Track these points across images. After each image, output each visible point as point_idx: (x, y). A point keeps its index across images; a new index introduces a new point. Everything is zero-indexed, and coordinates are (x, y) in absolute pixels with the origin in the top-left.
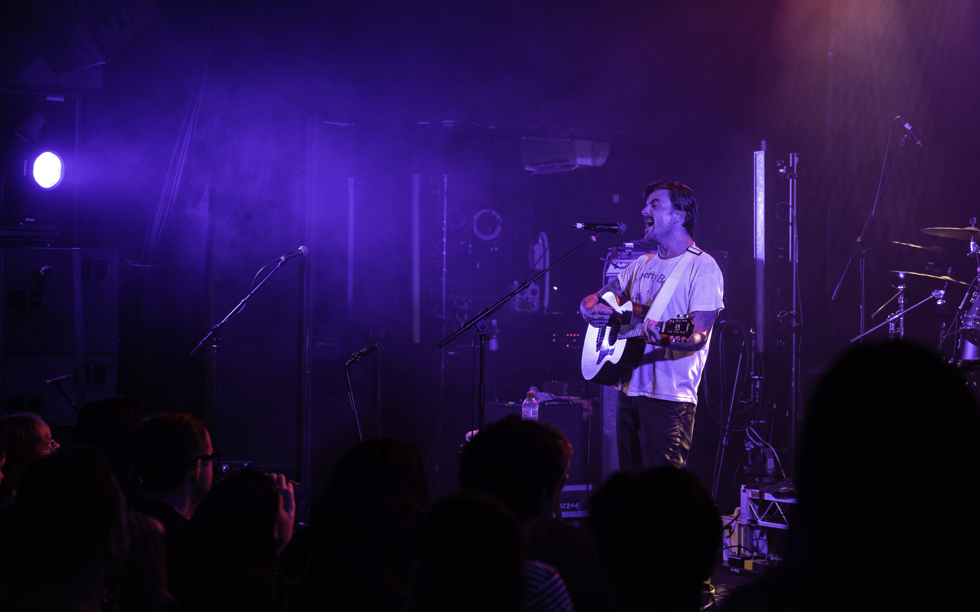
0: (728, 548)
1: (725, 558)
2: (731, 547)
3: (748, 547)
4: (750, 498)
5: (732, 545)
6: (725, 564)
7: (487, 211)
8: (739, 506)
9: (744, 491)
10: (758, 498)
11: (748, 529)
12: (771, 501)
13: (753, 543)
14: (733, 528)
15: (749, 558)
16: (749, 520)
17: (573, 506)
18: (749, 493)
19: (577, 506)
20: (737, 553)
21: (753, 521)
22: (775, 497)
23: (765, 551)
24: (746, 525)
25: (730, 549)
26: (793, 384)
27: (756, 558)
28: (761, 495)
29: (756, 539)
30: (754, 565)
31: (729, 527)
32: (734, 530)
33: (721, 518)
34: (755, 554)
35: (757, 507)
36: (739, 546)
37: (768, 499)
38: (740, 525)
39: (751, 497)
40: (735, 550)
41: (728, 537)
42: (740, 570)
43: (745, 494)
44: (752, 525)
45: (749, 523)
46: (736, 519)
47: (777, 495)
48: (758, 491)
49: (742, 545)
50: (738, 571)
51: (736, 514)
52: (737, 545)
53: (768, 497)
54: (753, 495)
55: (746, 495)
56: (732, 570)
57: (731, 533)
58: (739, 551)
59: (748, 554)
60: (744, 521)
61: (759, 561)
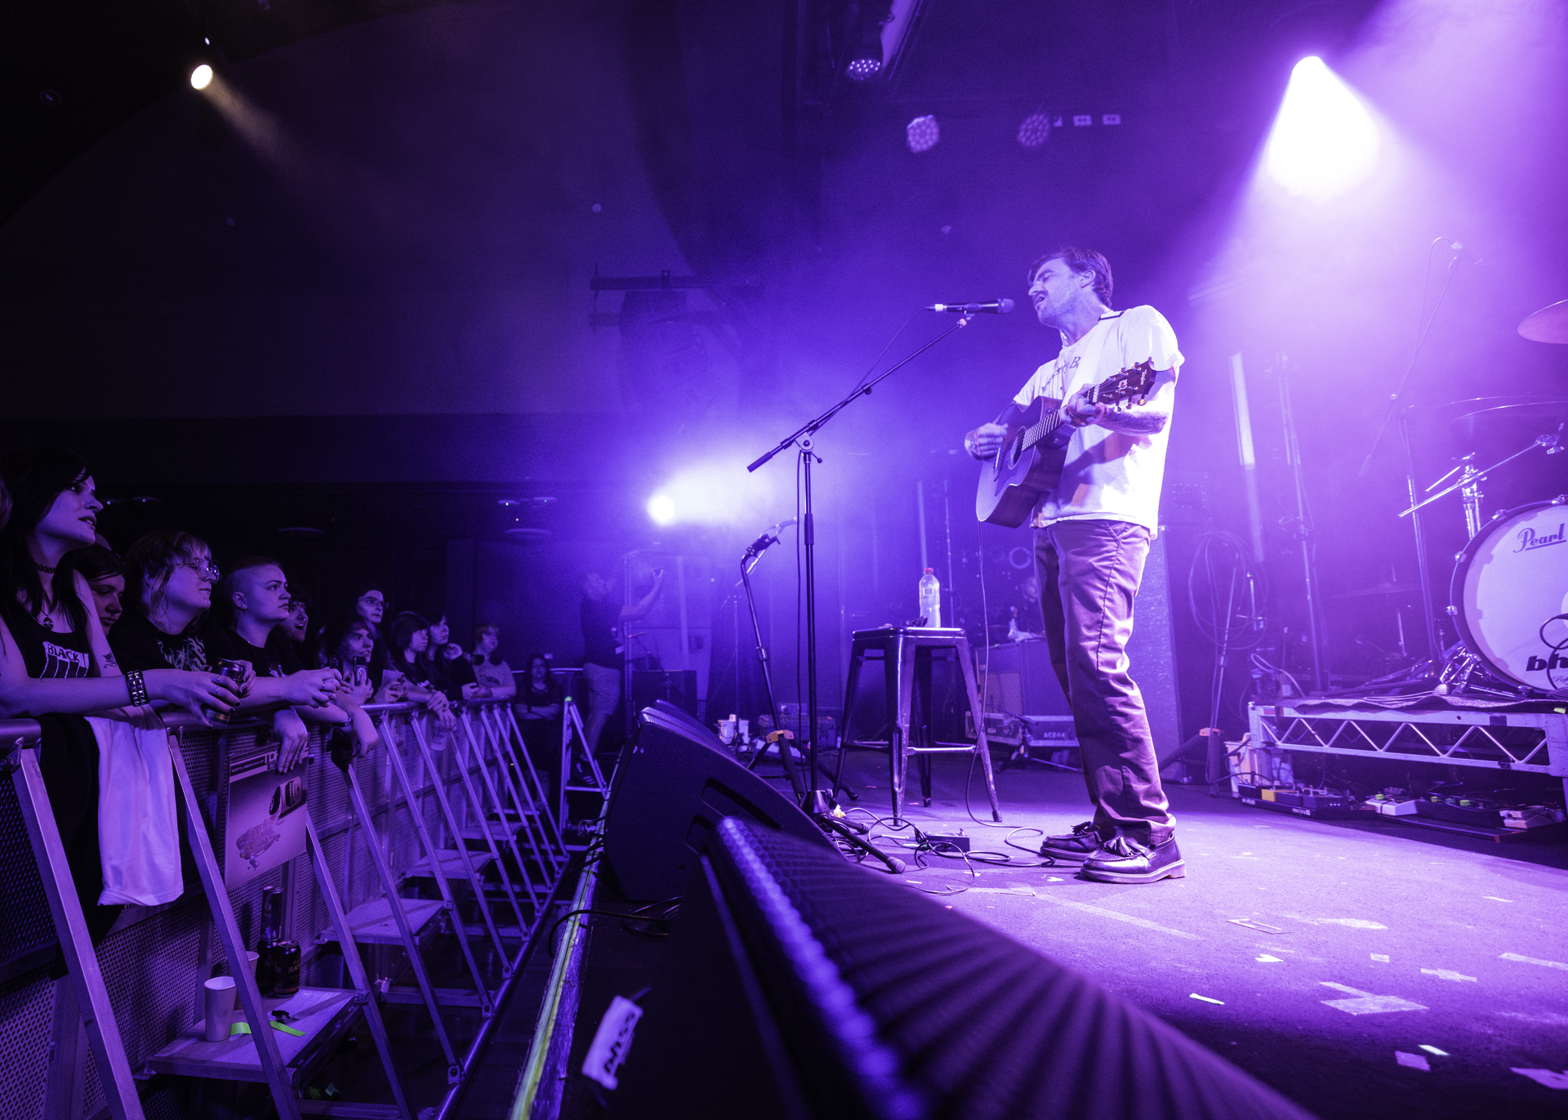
0: (1236, 775)
1: (1235, 789)
2: (1241, 774)
3: (1265, 774)
4: (1262, 717)
5: (1243, 772)
6: (1236, 796)
7: (1020, 548)
8: (1248, 731)
9: (1253, 709)
10: (1274, 715)
11: (1263, 754)
12: (1295, 718)
13: (1272, 774)
14: (1242, 755)
15: (1268, 788)
16: (1264, 742)
17: (1059, 735)
18: (1261, 711)
19: (1063, 735)
20: (1249, 781)
21: (1270, 744)
22: (1301, 713)
23: (1291, 780)
24: (1260, 749)
25: (1239, 776)
26: (1309, 597)
27: (1277, 788)
28: (1279, 710)
29: (1276, 768)
30: (1277, 795)
31: (1236, 753)
32: (1243, 758)
33: (1224, 745)
34: (1277, 783)
35: (1274, 727)
36: (1253, 774)
37: (1289, 716)
38: (1253, 751)
39: (1263, 714)
40: (1248, 777)
41: (1236, 765)
42: (1256, 802)
43: (1255, 712)
44: (1269, 747)
45: (1264, 745)
46: (1245, 744)
47: (1302, 709)
48: (1273, 707)
49: (1257, 772)
50: (1253, 802)
51: (1244, 739)
52: (1249, 771)
53: (1288, 712)
54: (1266, 711)
55: (1256, 715)
56: (1244, 800)
57: (1240, 761)
58: (1253, 779)
59: (1266, 782)
60: (1258, 743)
61: (1284, 792)
